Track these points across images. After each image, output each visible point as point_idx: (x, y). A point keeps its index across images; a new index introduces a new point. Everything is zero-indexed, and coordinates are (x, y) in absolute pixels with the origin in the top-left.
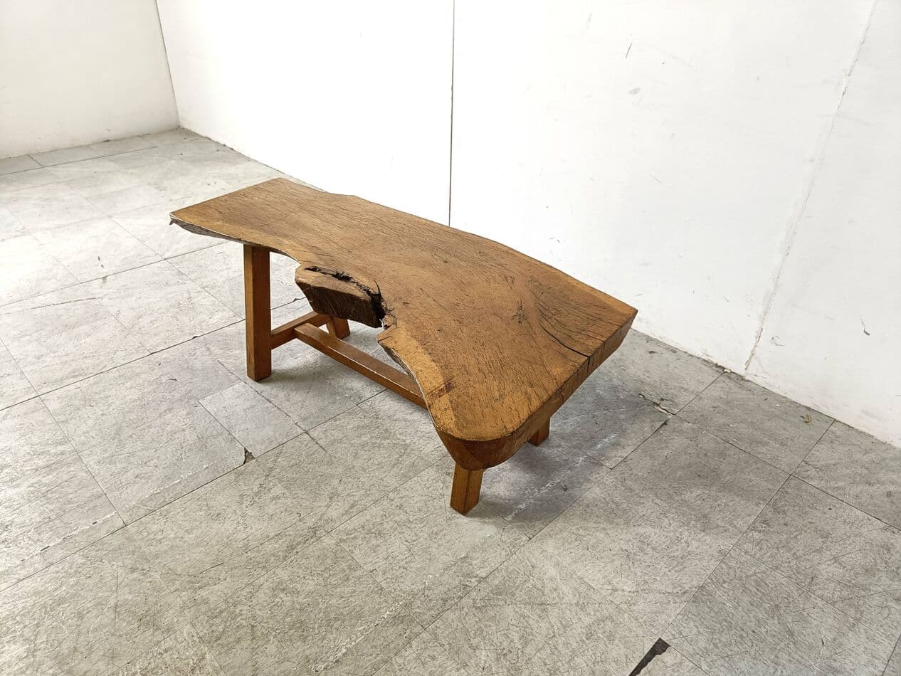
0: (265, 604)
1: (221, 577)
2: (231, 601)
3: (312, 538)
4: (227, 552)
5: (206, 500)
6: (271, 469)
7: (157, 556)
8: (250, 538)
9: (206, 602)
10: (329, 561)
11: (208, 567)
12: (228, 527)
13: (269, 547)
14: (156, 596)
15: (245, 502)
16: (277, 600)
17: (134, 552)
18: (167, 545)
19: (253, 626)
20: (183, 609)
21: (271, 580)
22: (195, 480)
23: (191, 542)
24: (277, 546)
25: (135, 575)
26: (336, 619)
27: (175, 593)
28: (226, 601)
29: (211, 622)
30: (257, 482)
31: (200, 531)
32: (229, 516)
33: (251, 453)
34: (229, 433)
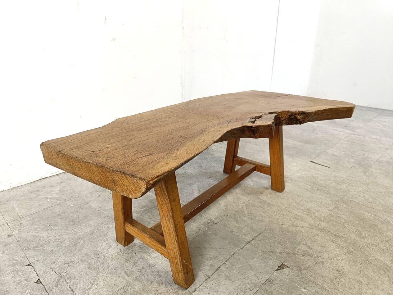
0: (372, 239)
1: (375, 259)
2: (382, 252)
3: (325, 230)
4: (358, 260)
5: (332, 281)
6: (288, 254)
8: (343, 252)
10: (334, 223)
11: (374, 266)
12: (344, 264)
13: (342, 244)
15: (321, 260)
18: (378, 291)
19: (386, 241)
21: (360, 240)
23: (366, 279)
24: (339, 241)
26: (360, 218)
28: (384, 253)
30: (302, 258)
31: (355, 277)
32: (335, 266)
33: (279, 266)
34: (264, 284)
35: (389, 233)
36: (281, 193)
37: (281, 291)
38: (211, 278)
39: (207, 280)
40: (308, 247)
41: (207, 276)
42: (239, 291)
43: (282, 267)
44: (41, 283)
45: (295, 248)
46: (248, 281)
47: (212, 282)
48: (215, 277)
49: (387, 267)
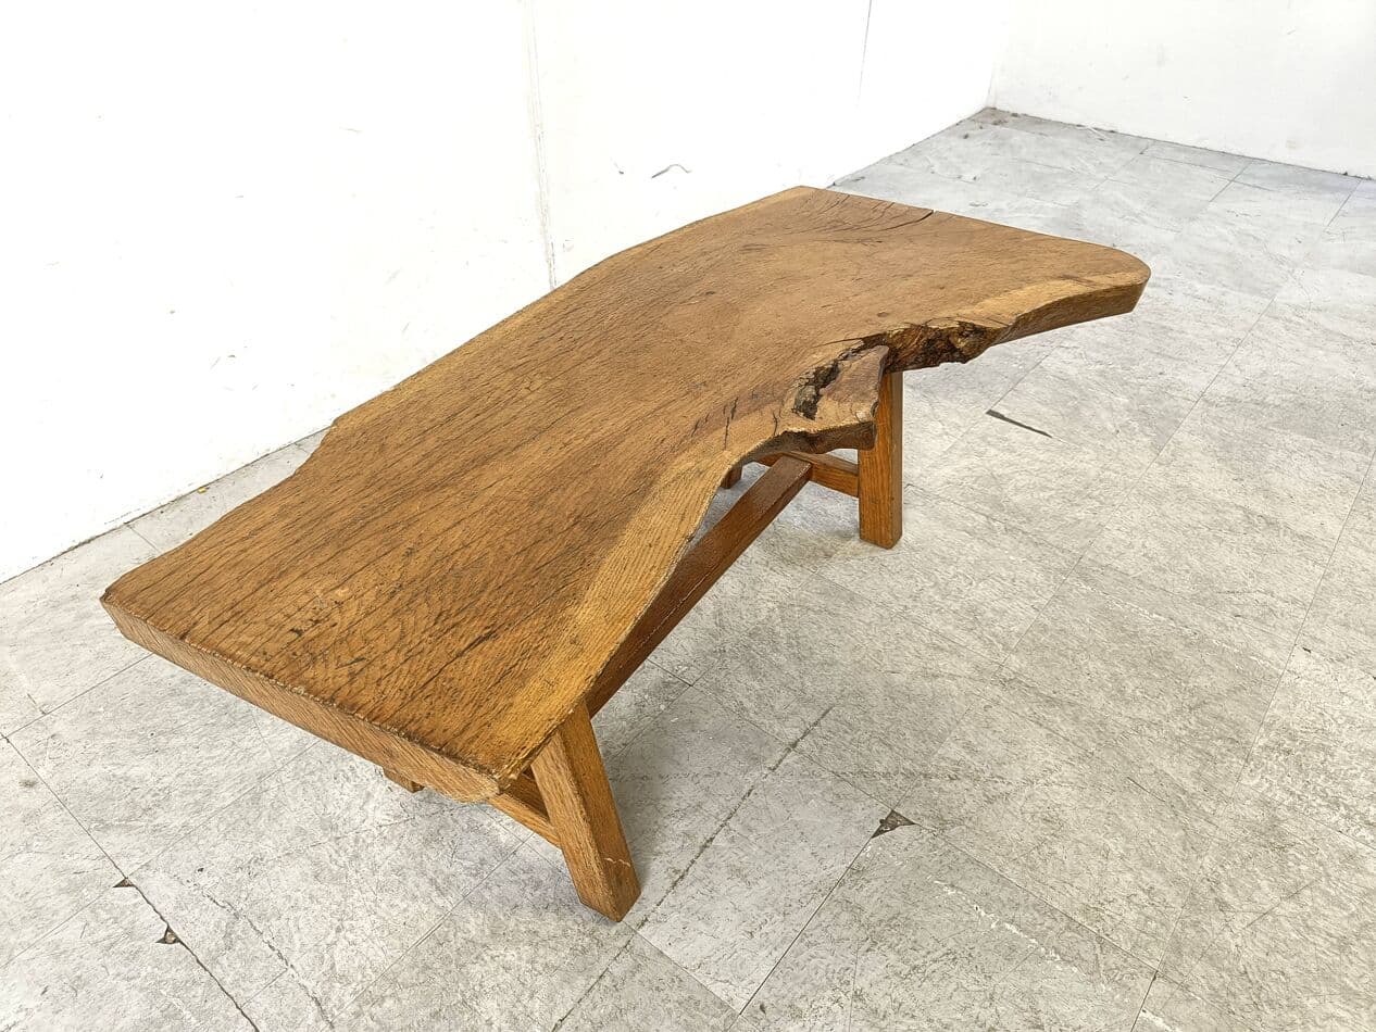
0: (1153, 706)
1: (1152, 771)
2: (1175, 746)
3: (1020, 682)
4: (1106, 780)
5: (1028, 855)
6: (909, 775)
7: (1177, 881)
8: (1065, 758)
9: (1198, 776)
10: (1048, 654)
11: (1147, 797)
12: (1065, 797)
13: (1067, 729)
14: (1237, 846)
15: (1002, 790)
16: (1138, 694)
17: (1195, 924)
18: (1149, 876)
19: (1191, 709)
20: (1228, 800)
21: (1117, 710)
22: (994, 895)
23: (1122, 840)
24: (1059, 720)
25: (1228, 897)
26: (1123, 630)
27: (1214, 821)
28: (1180, 750)
29: (1219, 757)
30: (949, 786)
31: (1093, 836)
32: (1041, 804)
33: (881, 821)
34: (840, 883)
35: (1203, 681)
36: (889, 552)
37: (887, 901)
38: (689, 877)
39: (675, 884)
40: (968, 746)
41: (676, 872)
42: (769, 910)
43: (890, 823)
44: (177, 940)
45: (931, 752)
46: (795, 877)
47: (692, 890)
48: (699, 873)
49: (1182, 797)
